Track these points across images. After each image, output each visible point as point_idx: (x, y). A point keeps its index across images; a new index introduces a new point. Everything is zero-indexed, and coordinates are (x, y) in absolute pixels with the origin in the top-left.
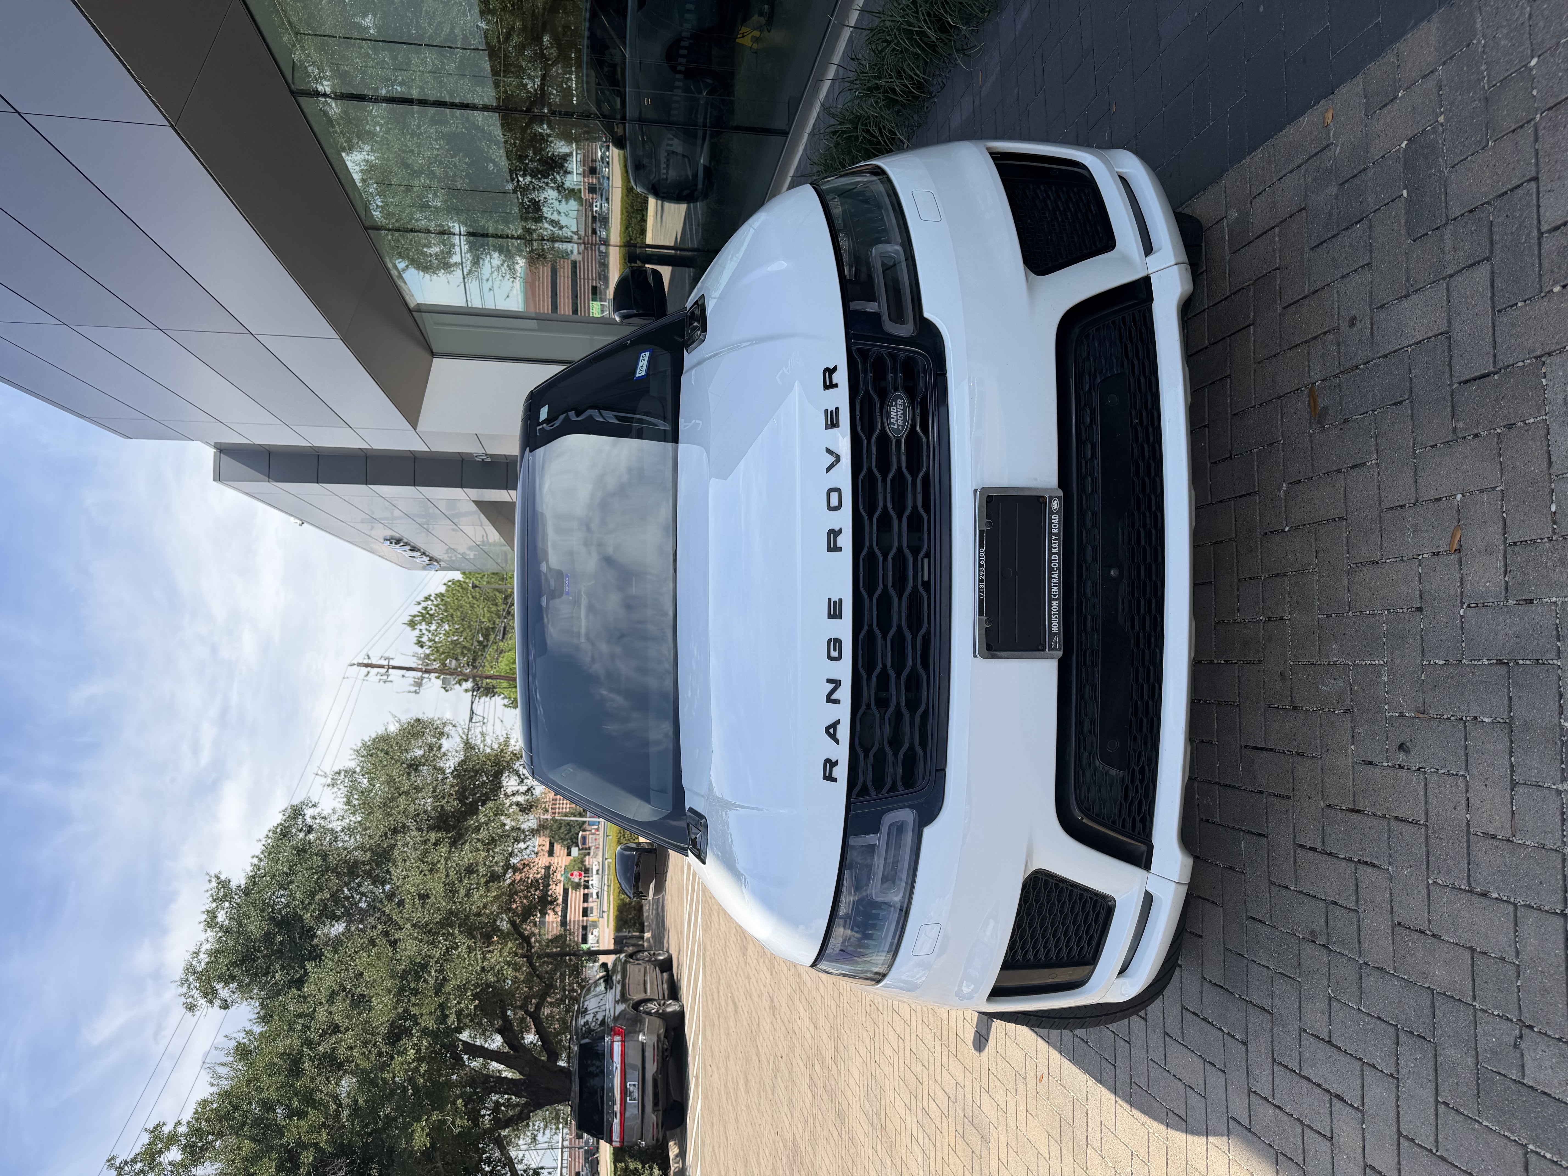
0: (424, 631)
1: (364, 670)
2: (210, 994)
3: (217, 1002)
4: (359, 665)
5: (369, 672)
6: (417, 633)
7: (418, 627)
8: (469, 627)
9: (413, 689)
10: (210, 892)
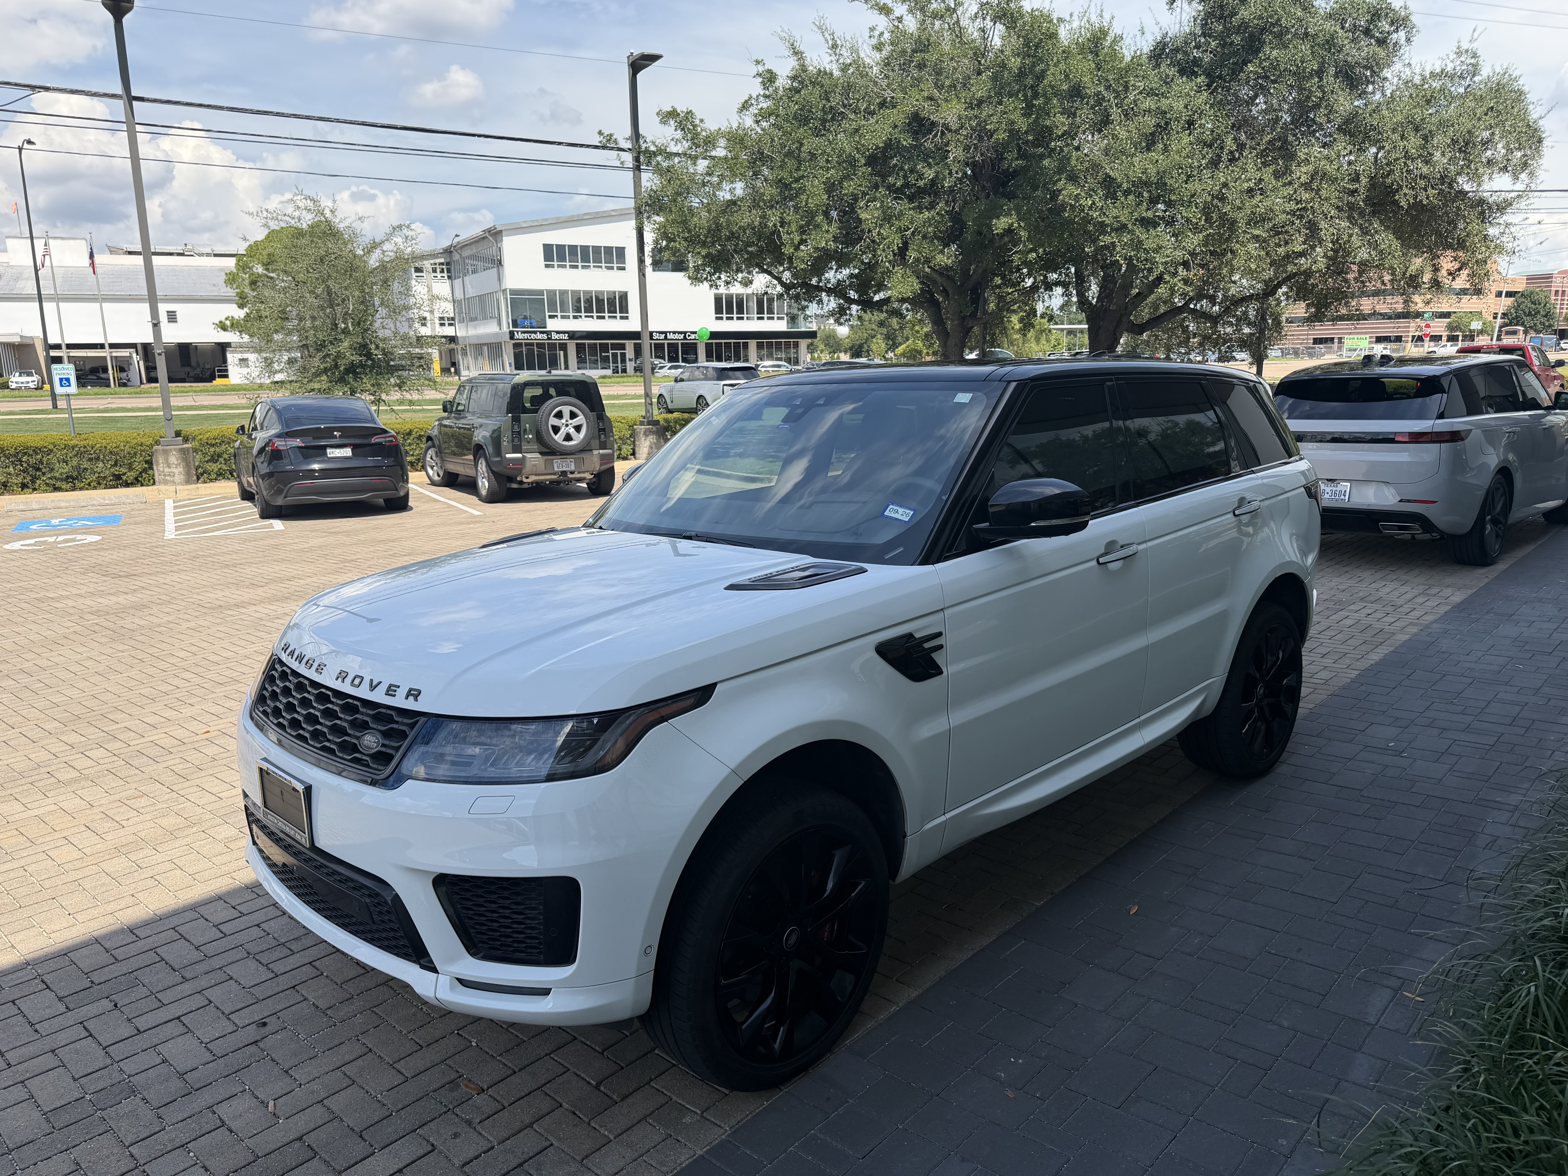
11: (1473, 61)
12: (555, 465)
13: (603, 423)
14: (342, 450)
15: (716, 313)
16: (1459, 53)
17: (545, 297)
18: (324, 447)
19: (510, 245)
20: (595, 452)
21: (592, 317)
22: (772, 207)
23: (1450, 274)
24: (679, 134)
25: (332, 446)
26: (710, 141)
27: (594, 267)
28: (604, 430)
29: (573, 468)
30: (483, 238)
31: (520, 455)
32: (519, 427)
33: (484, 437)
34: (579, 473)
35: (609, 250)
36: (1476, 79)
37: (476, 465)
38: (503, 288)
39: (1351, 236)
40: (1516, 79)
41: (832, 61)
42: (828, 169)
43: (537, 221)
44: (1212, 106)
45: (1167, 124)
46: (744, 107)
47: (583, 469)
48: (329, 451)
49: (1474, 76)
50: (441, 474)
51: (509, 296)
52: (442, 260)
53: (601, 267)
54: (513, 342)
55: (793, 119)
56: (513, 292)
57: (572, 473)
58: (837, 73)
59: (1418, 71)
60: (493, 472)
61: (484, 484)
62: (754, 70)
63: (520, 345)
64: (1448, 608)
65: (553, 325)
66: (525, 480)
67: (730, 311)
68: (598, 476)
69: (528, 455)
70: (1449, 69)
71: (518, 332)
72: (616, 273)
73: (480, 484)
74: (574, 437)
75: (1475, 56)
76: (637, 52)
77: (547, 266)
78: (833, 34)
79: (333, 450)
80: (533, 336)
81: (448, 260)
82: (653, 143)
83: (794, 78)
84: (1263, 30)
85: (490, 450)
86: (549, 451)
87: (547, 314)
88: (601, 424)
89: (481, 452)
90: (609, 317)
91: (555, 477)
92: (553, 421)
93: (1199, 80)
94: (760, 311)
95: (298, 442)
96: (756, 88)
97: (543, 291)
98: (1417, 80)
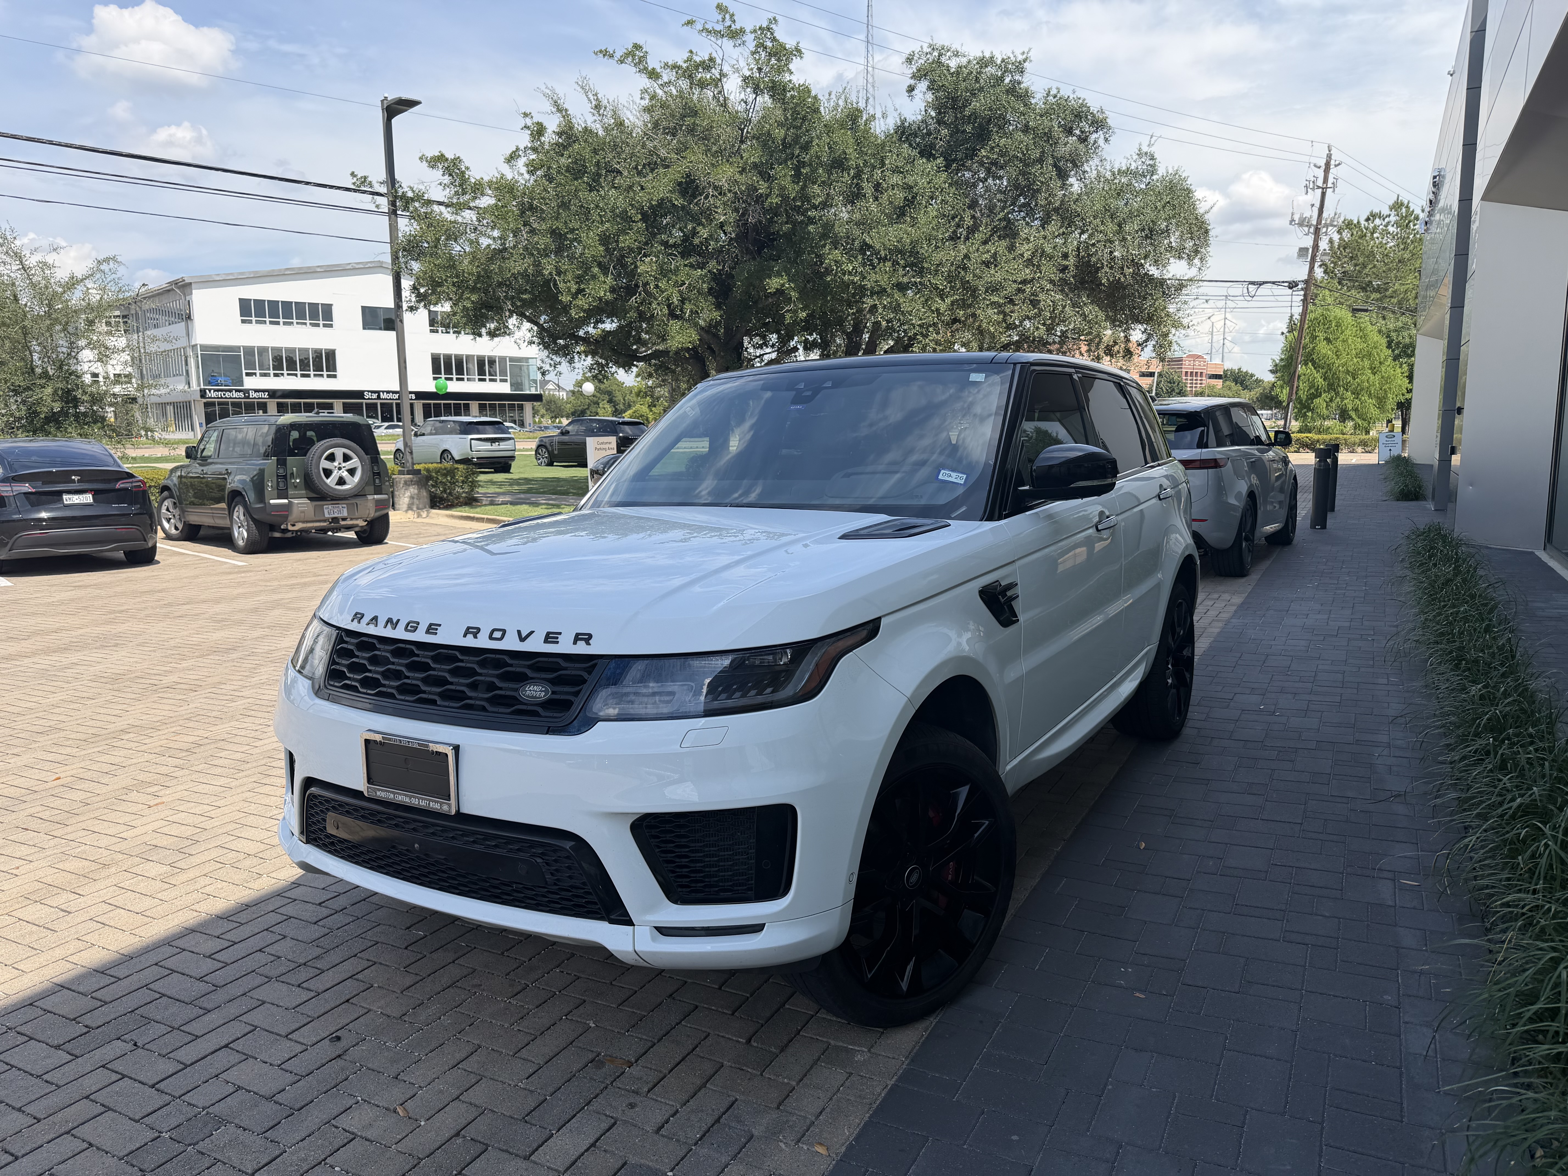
0: (1387, 220)
1: (1322, 163)
2: (919, 75)
3: (912, 82)
4: (1329, 156)
5: (1319, 167)
6: (1386, 211)
7: (1393, 213)
8: (1390, 269)
9: (1297, 218)
10: (1012, 56)
11: (1151, 162)
12: (326, 511)
13: (378, 466)
14: (81, 496)
15: (433, 374)
16: (1140, 155)
17: (242, 354)
18: (60, 493)
19: (200, 299)
20: (370, 497)
21: (296, 375)
22: (547, 255)
23: (1139, 345)
24: (447, 179)
25: (69, 492)
26: (478, 189)
27: (297, 323)
28: (379, 474)
29: (345, 514)
30: (169, 291)
31: (286, 501)
32: (285, 470)
33: (242, 482)
34: (351, 519)
35: (313, 306)
36: (1155, 177)
37: (231, 514)
38: (193, 343)
39: (1064, 307)
40: (1185, 179)
41: (595, 121)
42: (602, 223)
43: (231, 274)
44: (950, 185)
45: (913, 197)
46: (511, 157)
47: (357, 515)
48: (65, 497)
49: (1152, 175)
50: (180, 526)
51: (199, 352)
52: (117, 313)
53: (305, 324)
54: (205, 400)
55: (566, 171)
56: (204, 348)
57: (344, 519)
58: (601, 133)
59: (1108, 168)
60: (253, 520)
61: (241, 534)
62: (522, 122)
63: (213, 404)
64: (1234, 608)
65: (250, 383)
66: (290, 528)
67: (448, 371)
68: (371, 523)
69: (296, 501)
70: (1133, 167)
71: (210, 390)
72: (321, 330)
73: (236, 534)
74: (347, 481)
75: (1152, 158)
76: (392, 96)
77: (243, 322)
78: (596, 95)
79: (70, 496)
80: (228, 394)
81: (125, 313)
82: (412, 189)
83: (560, 134)
84: (989, 121)
85: (251, 496)
86: (319, 495)
87: (244, 372)
88: (375, 468)
89: (237, 499)
90: (315, 375)
91: (325, 524)
92: (325, 464)
93: (939, 161)
94: (481, 372)
95: (27, 487)
96: (524, 140)
97: (239, 347)
98: (1108, 175)
